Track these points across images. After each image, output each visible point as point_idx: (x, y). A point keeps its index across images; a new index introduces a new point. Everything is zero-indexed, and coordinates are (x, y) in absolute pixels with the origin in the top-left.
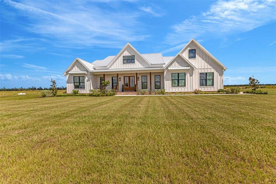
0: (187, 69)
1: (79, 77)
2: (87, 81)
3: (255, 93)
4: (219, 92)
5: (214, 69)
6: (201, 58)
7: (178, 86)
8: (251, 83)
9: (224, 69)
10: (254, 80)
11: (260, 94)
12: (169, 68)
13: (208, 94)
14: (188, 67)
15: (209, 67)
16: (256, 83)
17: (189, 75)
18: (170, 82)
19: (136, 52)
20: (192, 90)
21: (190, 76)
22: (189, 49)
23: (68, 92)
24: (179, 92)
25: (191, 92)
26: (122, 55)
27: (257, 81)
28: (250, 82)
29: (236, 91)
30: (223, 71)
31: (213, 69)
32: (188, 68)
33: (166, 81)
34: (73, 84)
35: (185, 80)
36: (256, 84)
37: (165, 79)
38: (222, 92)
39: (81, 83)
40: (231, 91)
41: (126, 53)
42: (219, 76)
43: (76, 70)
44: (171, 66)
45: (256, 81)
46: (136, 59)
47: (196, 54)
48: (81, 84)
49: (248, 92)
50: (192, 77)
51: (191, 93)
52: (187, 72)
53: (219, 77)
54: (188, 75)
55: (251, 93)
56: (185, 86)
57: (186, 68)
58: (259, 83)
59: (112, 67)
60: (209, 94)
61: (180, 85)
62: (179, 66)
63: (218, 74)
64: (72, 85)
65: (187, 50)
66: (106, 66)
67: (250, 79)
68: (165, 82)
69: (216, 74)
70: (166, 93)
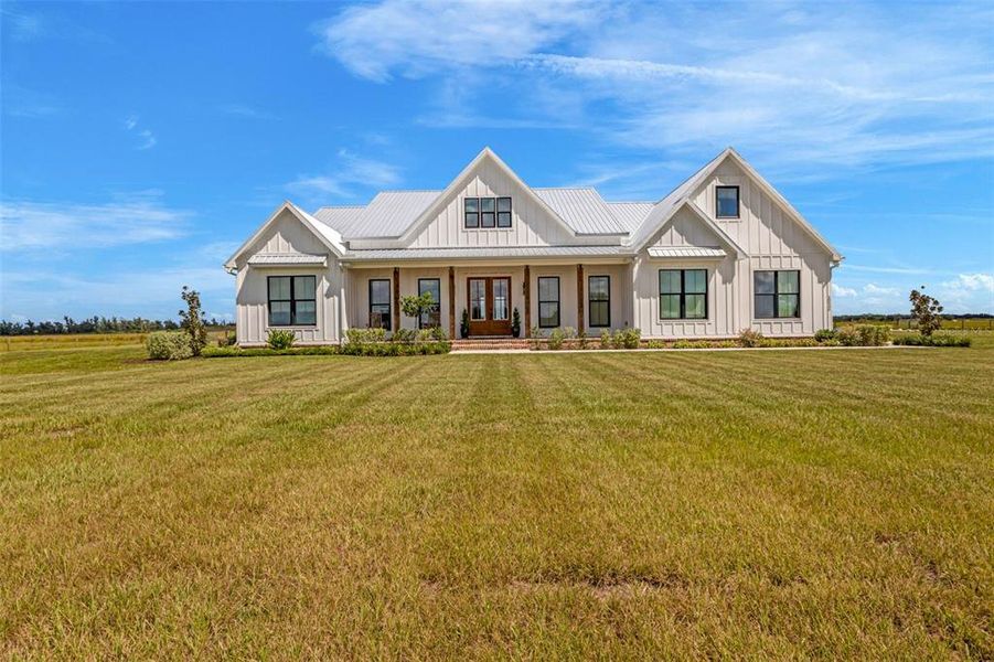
0: (715, 257)
1: (292, 278)
2: (328, 295)
3: (931, 344)
4: (819, 338)
5: (800, 257)
6: (757, 216)
7: (682, 316)
8: (918, 308)
9: (835, 258)
10: (925, 300)
11: (948, 345)
12: (652, 252)
13: (786, 346)
14: (718, 248)
15: (787, 251)
16: (933, 309)
17: (719, 277)
18: (653, 300)
19: (517, 186)
20: (730, 332)
21: (724, 282)
22: (716, 182)
23: (242, 341)
24: (690, 340)
25: (730, 340)
26: (463, 195)
27: (936, 303)
28: (914, 308)
29: (877, 337)
30: (831, 265)
31: (798, 259)
32: (717, 253)
33: (638, 298)
34: (266, 306)
35: (706, 295)
36: (935, 312)
37: (635, 293)
38: (831, 338)
39: (297, 303)
40: (862, 335)
41: (478, 189)
42: (819, 282)
43: (281, 251)
44: (658, 244)
45: (931, 304)
46: (516, 213)
47: (741, 202)
48: (300, 308)
49: (909, 342)
50: (729, 286)
51: (728, 343)
52: (712, 265)
53: (818, 287)
54: (716, 279)
55: (919, 344)
56: (706, 317)
57: (710, 252)
58: (940, 309)
59: (421, 242)
60: (791, 346)
61: (688, 313)
62: (686, 244)
63: (816, 279)
64: (263, 309)
65: (709, 187)
66: (397, 238)
67: (914, 295)
68: (636, 301)
69: (808, 276)
70: (642, 341)
